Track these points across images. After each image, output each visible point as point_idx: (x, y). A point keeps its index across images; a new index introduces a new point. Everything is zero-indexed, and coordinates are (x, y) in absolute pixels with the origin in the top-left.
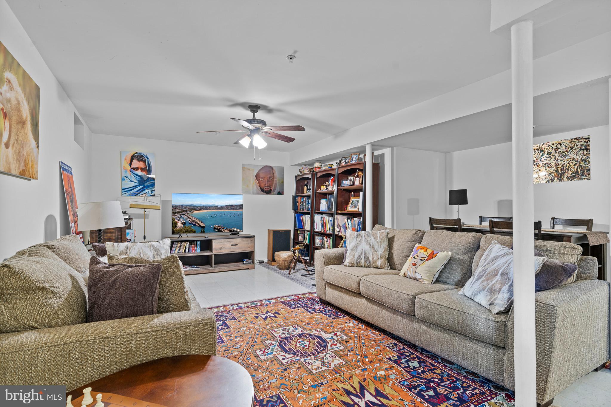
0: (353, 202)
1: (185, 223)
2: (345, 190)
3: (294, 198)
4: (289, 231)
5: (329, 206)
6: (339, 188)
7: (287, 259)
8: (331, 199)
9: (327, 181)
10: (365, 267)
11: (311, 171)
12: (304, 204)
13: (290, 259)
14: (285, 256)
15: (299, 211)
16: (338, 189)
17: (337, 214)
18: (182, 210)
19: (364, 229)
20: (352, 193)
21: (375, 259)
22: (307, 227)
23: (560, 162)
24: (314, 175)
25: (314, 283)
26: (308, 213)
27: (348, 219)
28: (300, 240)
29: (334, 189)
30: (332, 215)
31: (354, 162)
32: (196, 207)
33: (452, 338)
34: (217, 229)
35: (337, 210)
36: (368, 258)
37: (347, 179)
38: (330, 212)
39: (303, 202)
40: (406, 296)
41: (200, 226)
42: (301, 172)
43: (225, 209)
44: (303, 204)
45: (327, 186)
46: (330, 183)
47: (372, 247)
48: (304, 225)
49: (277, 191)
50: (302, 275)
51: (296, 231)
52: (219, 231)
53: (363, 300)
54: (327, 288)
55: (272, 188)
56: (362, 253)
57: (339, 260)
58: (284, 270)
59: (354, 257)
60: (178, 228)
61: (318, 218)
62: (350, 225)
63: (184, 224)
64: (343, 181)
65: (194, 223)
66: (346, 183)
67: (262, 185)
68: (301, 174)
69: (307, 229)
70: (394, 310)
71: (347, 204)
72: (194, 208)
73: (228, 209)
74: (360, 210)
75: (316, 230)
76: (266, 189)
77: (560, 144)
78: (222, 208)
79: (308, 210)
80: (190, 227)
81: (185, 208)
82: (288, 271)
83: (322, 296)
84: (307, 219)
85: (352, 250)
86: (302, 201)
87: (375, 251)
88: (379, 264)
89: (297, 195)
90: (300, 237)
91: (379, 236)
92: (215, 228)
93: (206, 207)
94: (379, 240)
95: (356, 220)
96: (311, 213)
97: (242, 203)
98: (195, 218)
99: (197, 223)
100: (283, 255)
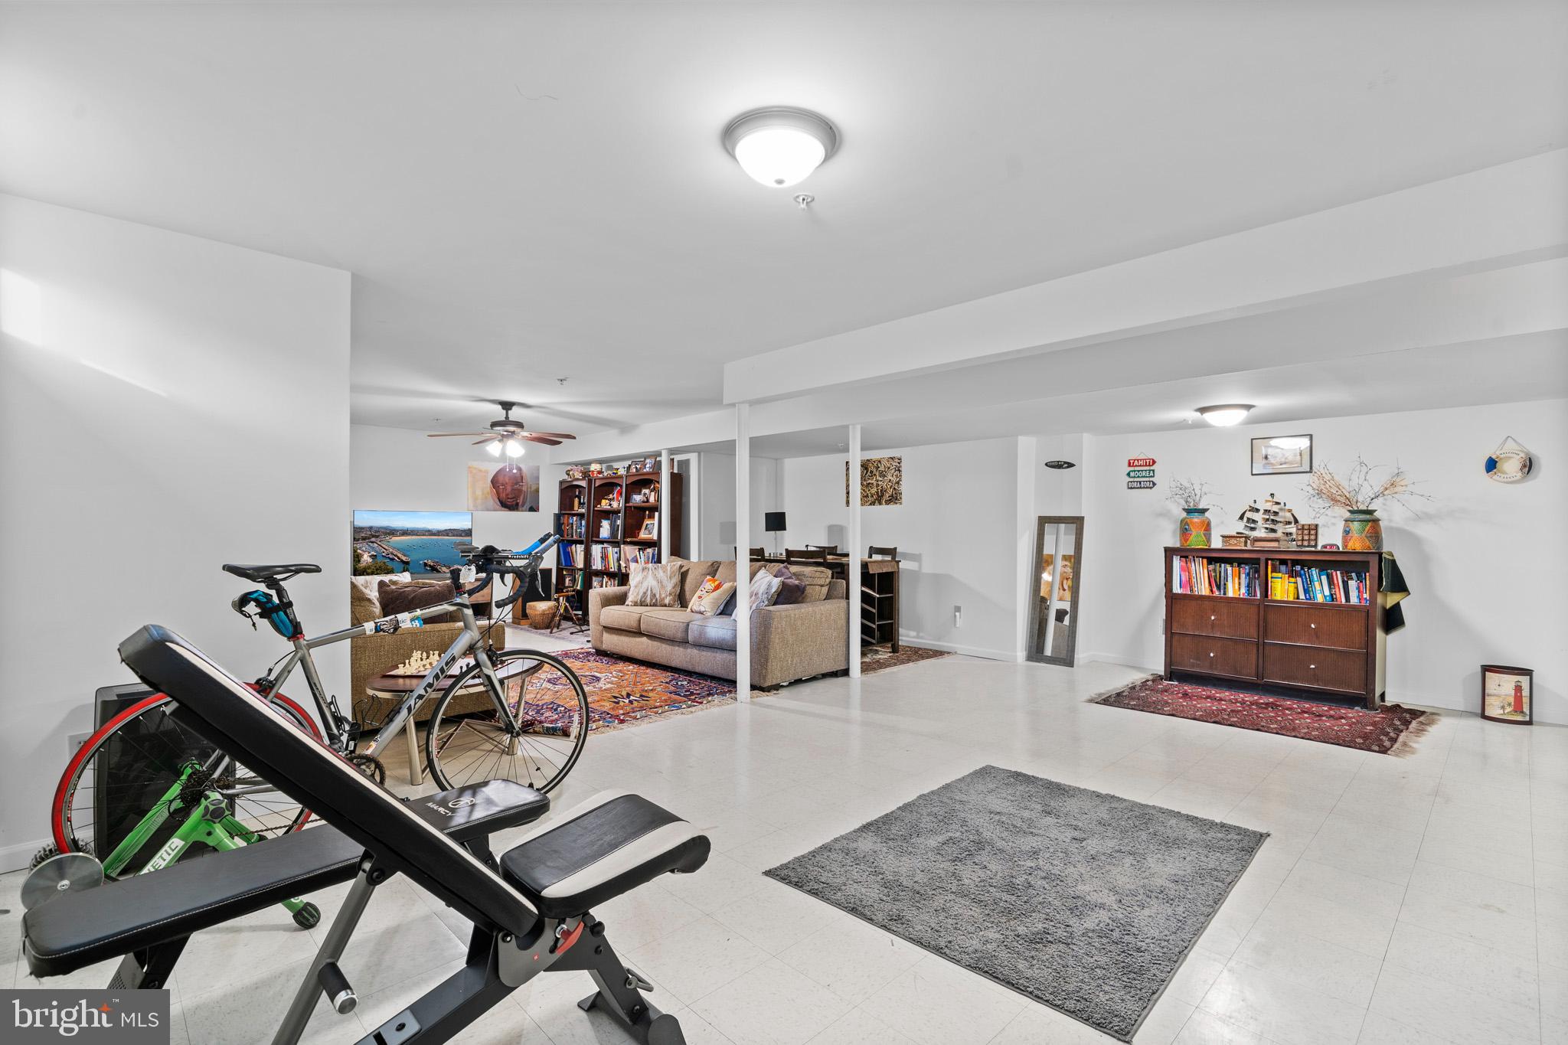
0: (647, 525)
1: (375, 556)
2: (635, 507)
3: (558, 518)
4: (550, 570)
5: (614, 530)
6: (627, 505)
7: (548, 612)
8: (615, 521)
9: (612, 492)
10: (651, 606)
11: (586, 474)
12: (574, 528)
13: (551, 611)
14: (544, 608)
15: (566, 537)
16: (625, 507)
17: (625, 543)
18: (371, 534)
19: (659, 561)
20: (647, 512)
21: (663, 596)
22: (580, 563)
23: (880, 483)
24: (590, 482)
25: (589, 639)
26: (581, 542)
27: (639, 549)
28: (567, 584)
29: (621, 505)
30: (615, 544)
31: (648, 469)
32: (395, 530)
33: (715, 654)
34: (430, 566)
35: (624, 537)
36: (655, 595)
37: (640, 493)
38: (614, 540)
39: (572, 524)
40: (681, 624)
41: (402, 561)
42: (568, 475)
43: (444, 536)
44: (572, 527)
45: (610, 500)
46: (615, 495)
47: (660, 582)
48: (574, 561)
49: (528, 505)
50: (572, 633)
51: (559, 570)
52: (434, 569)
53: (644, 639)
54: (606, 635)
55: (520, 501)
56: (647, 590)
57: (621, 599)
58: (542, 629)
59: (638, 594)
60: (363, 564)
61: (596, 549)
62: (642, 559)
63: (373, 557)
64: (634, 496)
65: (391, 556)
66: (637, 498)
67: (503, 496)
68: (569, 480)
69: (579, 567)
70: (671, 641)
71: (640, 529)
72: (392, 532)
73: (448, 536)
74: (655, 538)
75: (594, 568)
76: (509, 502)
77: (880, 462)
78: (439, 533)
79: (581, 537)
80: (384, 563)
81: (376, 532)
82: (549, 630)
83: (599, 646)
84: (579, 551)
85: (636, 587)
86: (571, 521)
87: (663, 587)
88: (667, 601)
89: (564, 512)
90: (567, 580)
91: (669, 569)
92: (426, 565)
93: (412, 531)
94: (669, 573)
95: (650, 550)
96: (585, 542)
97: (470, 527)
98: (394, 548)
99: (395, 556)
100: (541, 606)
